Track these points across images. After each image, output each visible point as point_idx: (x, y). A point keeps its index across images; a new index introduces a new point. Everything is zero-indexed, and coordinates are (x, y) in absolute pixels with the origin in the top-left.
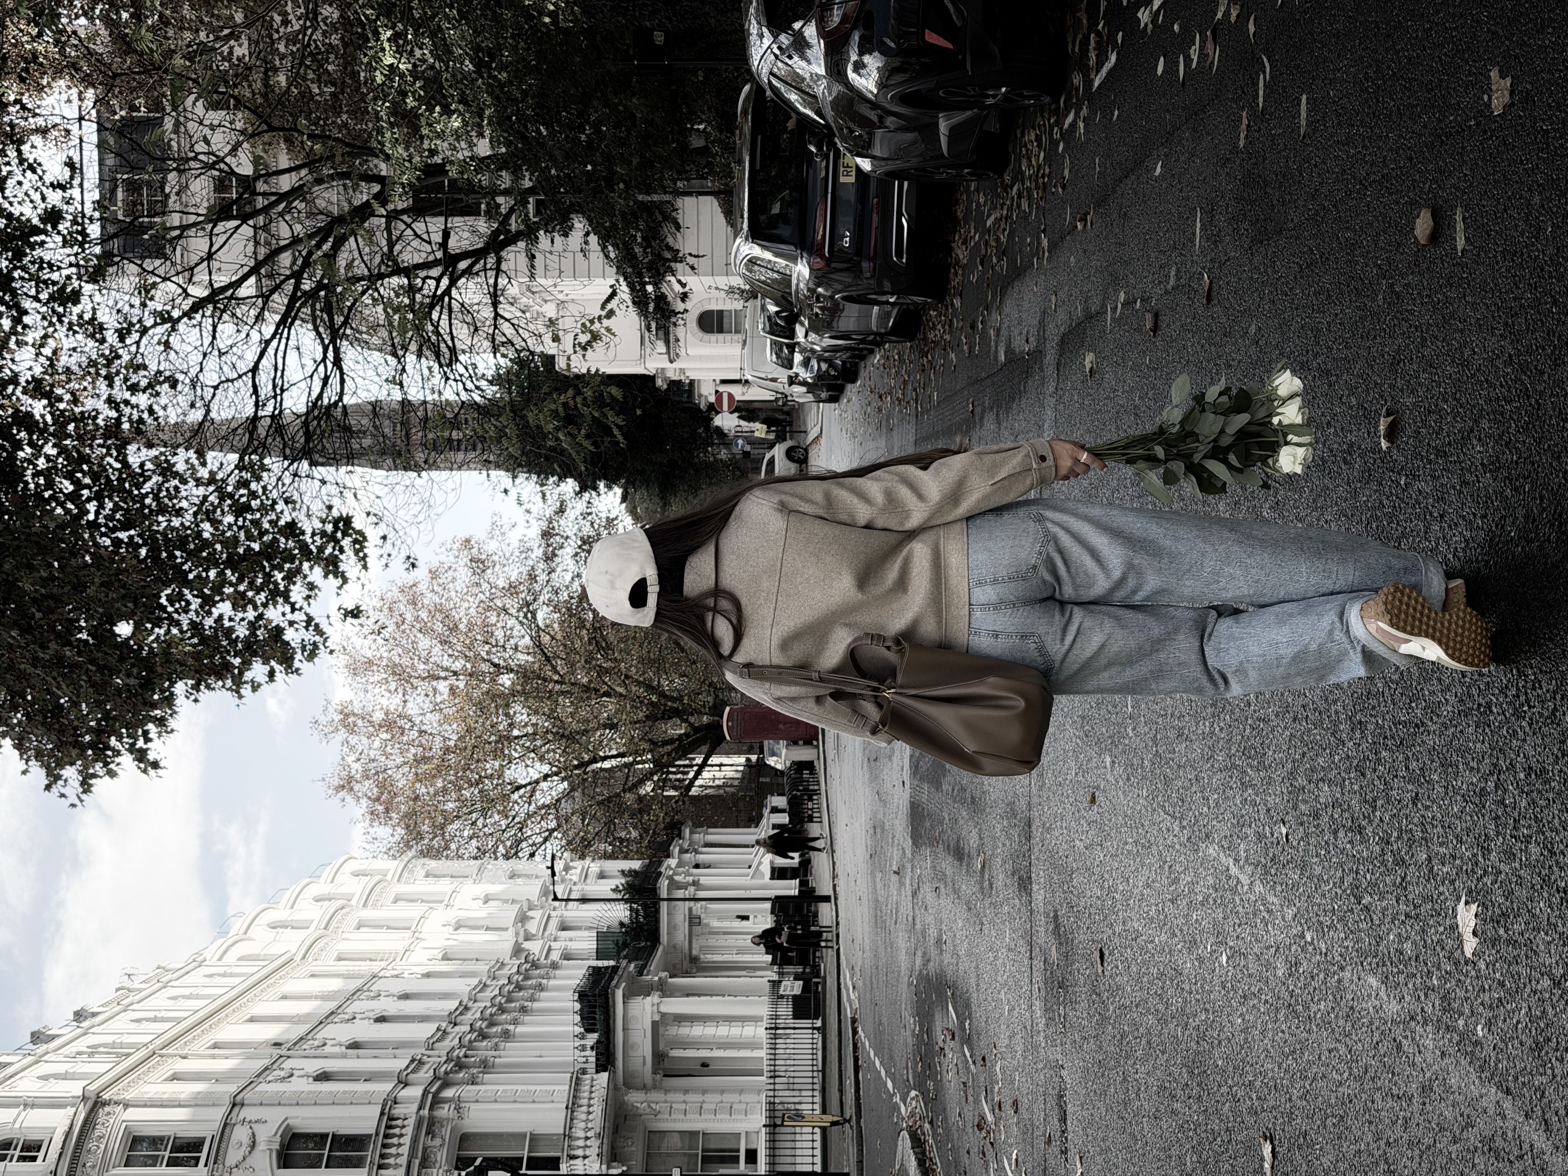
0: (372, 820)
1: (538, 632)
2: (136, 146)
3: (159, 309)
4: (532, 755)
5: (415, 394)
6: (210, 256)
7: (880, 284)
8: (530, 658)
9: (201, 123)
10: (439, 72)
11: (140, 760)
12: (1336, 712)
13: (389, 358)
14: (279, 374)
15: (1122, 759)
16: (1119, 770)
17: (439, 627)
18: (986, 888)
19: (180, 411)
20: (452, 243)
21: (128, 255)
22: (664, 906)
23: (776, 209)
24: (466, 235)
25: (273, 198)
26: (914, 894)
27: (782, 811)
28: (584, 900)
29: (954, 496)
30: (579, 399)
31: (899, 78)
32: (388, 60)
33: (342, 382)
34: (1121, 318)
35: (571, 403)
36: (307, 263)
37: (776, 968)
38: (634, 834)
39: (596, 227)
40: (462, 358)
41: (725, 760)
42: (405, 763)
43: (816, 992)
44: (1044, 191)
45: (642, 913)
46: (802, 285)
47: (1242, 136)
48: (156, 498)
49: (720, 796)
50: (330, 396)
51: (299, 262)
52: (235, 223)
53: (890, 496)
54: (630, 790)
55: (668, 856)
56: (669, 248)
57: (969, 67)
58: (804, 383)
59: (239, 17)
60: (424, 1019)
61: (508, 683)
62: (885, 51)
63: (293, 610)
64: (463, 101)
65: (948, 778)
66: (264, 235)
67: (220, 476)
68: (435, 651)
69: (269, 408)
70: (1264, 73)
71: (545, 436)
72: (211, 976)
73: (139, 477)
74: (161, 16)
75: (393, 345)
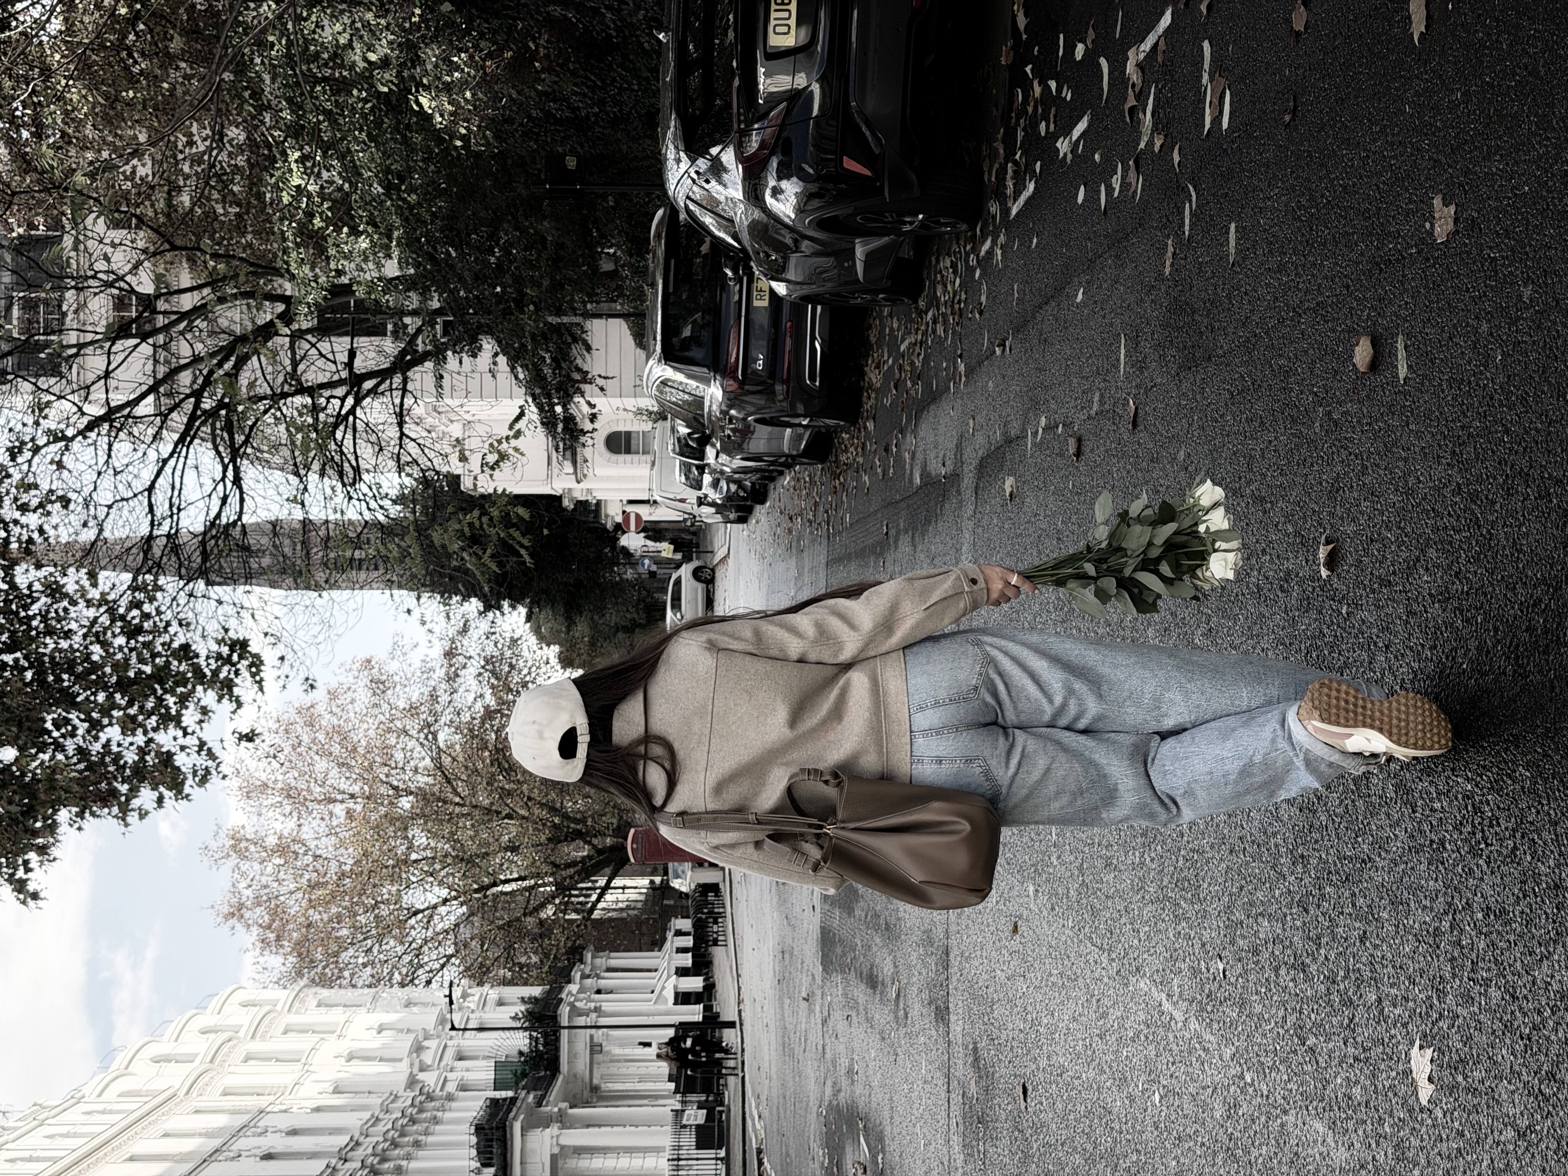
0: (263, 949)
1: (438, 753)
2: (36, 265)
3: (53, 427)
4: (431, 879)
5: (317, 513)
6: (107, 375)
7: (793, 406)
8: (430, 780)
9: (101, 242)
10: (348, 195)
11: (20, 892)
12: (1276, 846)
13: (291, 477)
14: (176, 493)
15: (1046, 888)
16: (1043, 899)
17: (336, 749)
18: (902, 1018)
19: (71, 530)
20: (358, 363)
21: (21, 373)
22: (564, 1034)
23: (687, 332)
24: (372, 355)
25: (174, 317)
26: (824, 1022)
27: (687, 934)
28: (481, 1029)
29: (887, 625)
30: (485, 519)
31: (816, 203)
32: (296, 181)
33: (242, 500)
34: (1042, 443)
35: (477, 524)
36: (207, 382)
37: (678, 1097)
38: (535, 959)
39: (505, 348)
40: (365, 476)
41: (628, 882)
42: (299, 889)
43: (720, 1121)
44: (961, 316)
45: (541, 1040)
46: (714, 408)
47: (1168, 263)
48: (45, 618)
49: (622, 919)
50: (229, 515)
51: (200, 381)
52: (134, 341)
53: (820, 628)
54: (531, 914)
55: (569, 982)
56: (579, 370)
57: (887, 194)
58: (713, 504)
59: (142, 138)
60: (313, 1155)
61: (408, 806)
62: (803, 177)
63: (185, 734)
64: (372, 222)
65: (862, 904)
66: (164, 353)
67: (111, 597)
68: (331, 775)
69: (165, 528)
70: (1190, 202)
71: (449, 556)
72: (89, 1113)
73: (28, 599)
74: (64, 134)
75: (295, 464)
